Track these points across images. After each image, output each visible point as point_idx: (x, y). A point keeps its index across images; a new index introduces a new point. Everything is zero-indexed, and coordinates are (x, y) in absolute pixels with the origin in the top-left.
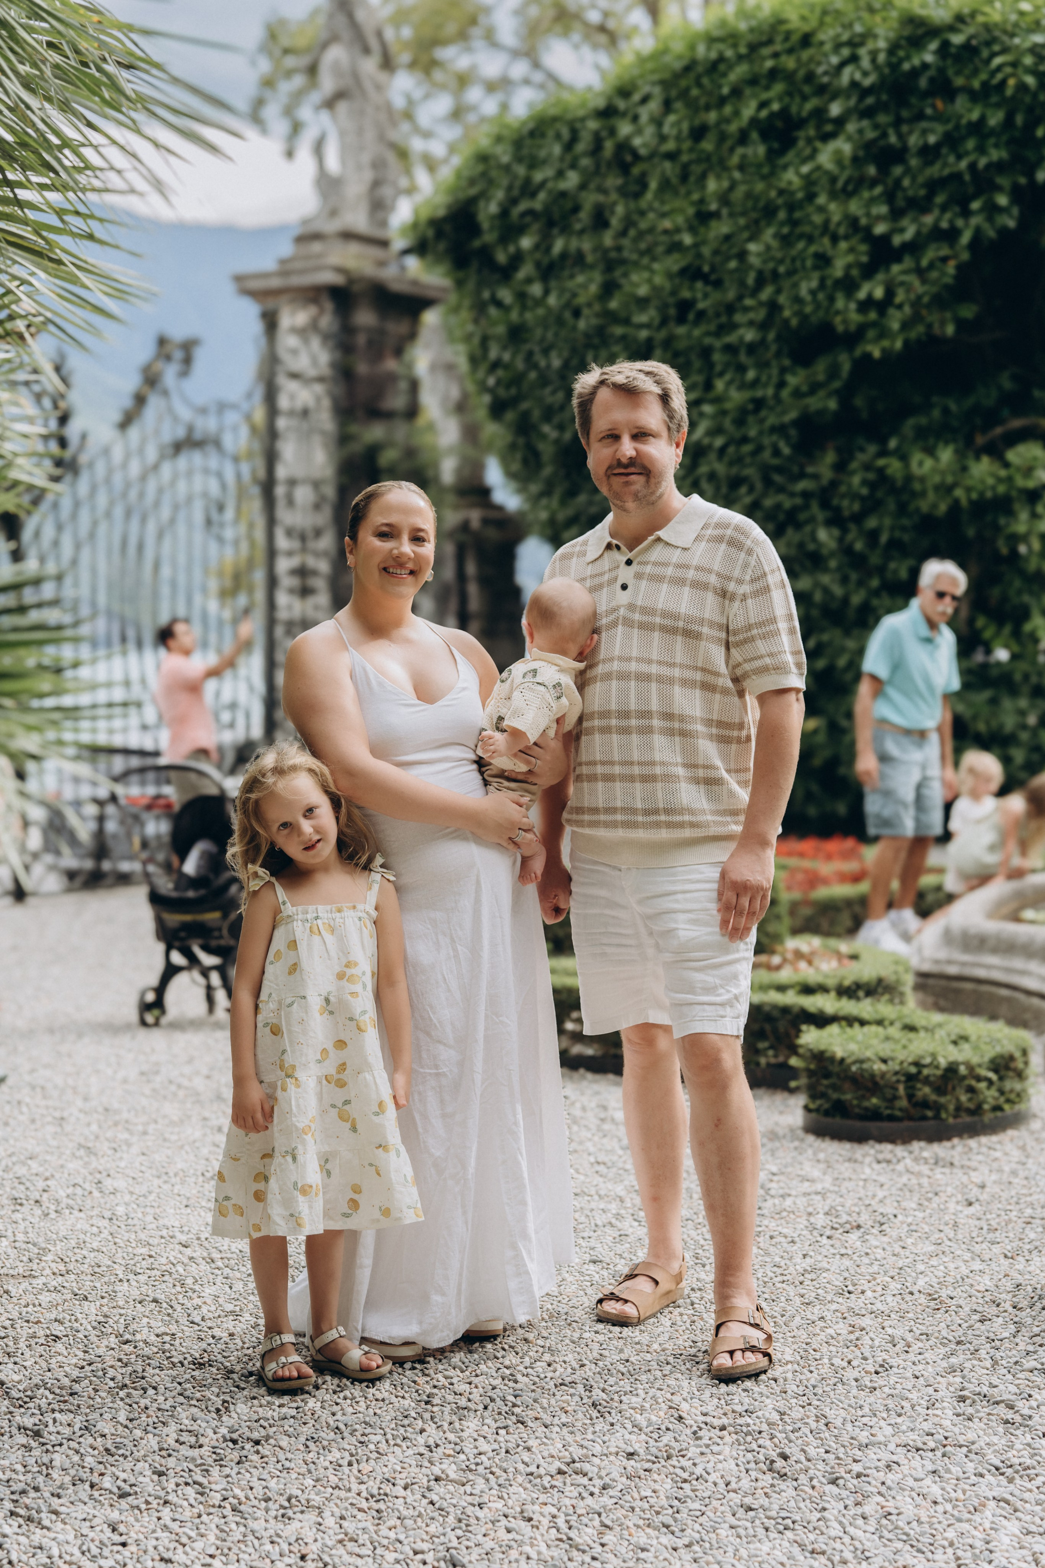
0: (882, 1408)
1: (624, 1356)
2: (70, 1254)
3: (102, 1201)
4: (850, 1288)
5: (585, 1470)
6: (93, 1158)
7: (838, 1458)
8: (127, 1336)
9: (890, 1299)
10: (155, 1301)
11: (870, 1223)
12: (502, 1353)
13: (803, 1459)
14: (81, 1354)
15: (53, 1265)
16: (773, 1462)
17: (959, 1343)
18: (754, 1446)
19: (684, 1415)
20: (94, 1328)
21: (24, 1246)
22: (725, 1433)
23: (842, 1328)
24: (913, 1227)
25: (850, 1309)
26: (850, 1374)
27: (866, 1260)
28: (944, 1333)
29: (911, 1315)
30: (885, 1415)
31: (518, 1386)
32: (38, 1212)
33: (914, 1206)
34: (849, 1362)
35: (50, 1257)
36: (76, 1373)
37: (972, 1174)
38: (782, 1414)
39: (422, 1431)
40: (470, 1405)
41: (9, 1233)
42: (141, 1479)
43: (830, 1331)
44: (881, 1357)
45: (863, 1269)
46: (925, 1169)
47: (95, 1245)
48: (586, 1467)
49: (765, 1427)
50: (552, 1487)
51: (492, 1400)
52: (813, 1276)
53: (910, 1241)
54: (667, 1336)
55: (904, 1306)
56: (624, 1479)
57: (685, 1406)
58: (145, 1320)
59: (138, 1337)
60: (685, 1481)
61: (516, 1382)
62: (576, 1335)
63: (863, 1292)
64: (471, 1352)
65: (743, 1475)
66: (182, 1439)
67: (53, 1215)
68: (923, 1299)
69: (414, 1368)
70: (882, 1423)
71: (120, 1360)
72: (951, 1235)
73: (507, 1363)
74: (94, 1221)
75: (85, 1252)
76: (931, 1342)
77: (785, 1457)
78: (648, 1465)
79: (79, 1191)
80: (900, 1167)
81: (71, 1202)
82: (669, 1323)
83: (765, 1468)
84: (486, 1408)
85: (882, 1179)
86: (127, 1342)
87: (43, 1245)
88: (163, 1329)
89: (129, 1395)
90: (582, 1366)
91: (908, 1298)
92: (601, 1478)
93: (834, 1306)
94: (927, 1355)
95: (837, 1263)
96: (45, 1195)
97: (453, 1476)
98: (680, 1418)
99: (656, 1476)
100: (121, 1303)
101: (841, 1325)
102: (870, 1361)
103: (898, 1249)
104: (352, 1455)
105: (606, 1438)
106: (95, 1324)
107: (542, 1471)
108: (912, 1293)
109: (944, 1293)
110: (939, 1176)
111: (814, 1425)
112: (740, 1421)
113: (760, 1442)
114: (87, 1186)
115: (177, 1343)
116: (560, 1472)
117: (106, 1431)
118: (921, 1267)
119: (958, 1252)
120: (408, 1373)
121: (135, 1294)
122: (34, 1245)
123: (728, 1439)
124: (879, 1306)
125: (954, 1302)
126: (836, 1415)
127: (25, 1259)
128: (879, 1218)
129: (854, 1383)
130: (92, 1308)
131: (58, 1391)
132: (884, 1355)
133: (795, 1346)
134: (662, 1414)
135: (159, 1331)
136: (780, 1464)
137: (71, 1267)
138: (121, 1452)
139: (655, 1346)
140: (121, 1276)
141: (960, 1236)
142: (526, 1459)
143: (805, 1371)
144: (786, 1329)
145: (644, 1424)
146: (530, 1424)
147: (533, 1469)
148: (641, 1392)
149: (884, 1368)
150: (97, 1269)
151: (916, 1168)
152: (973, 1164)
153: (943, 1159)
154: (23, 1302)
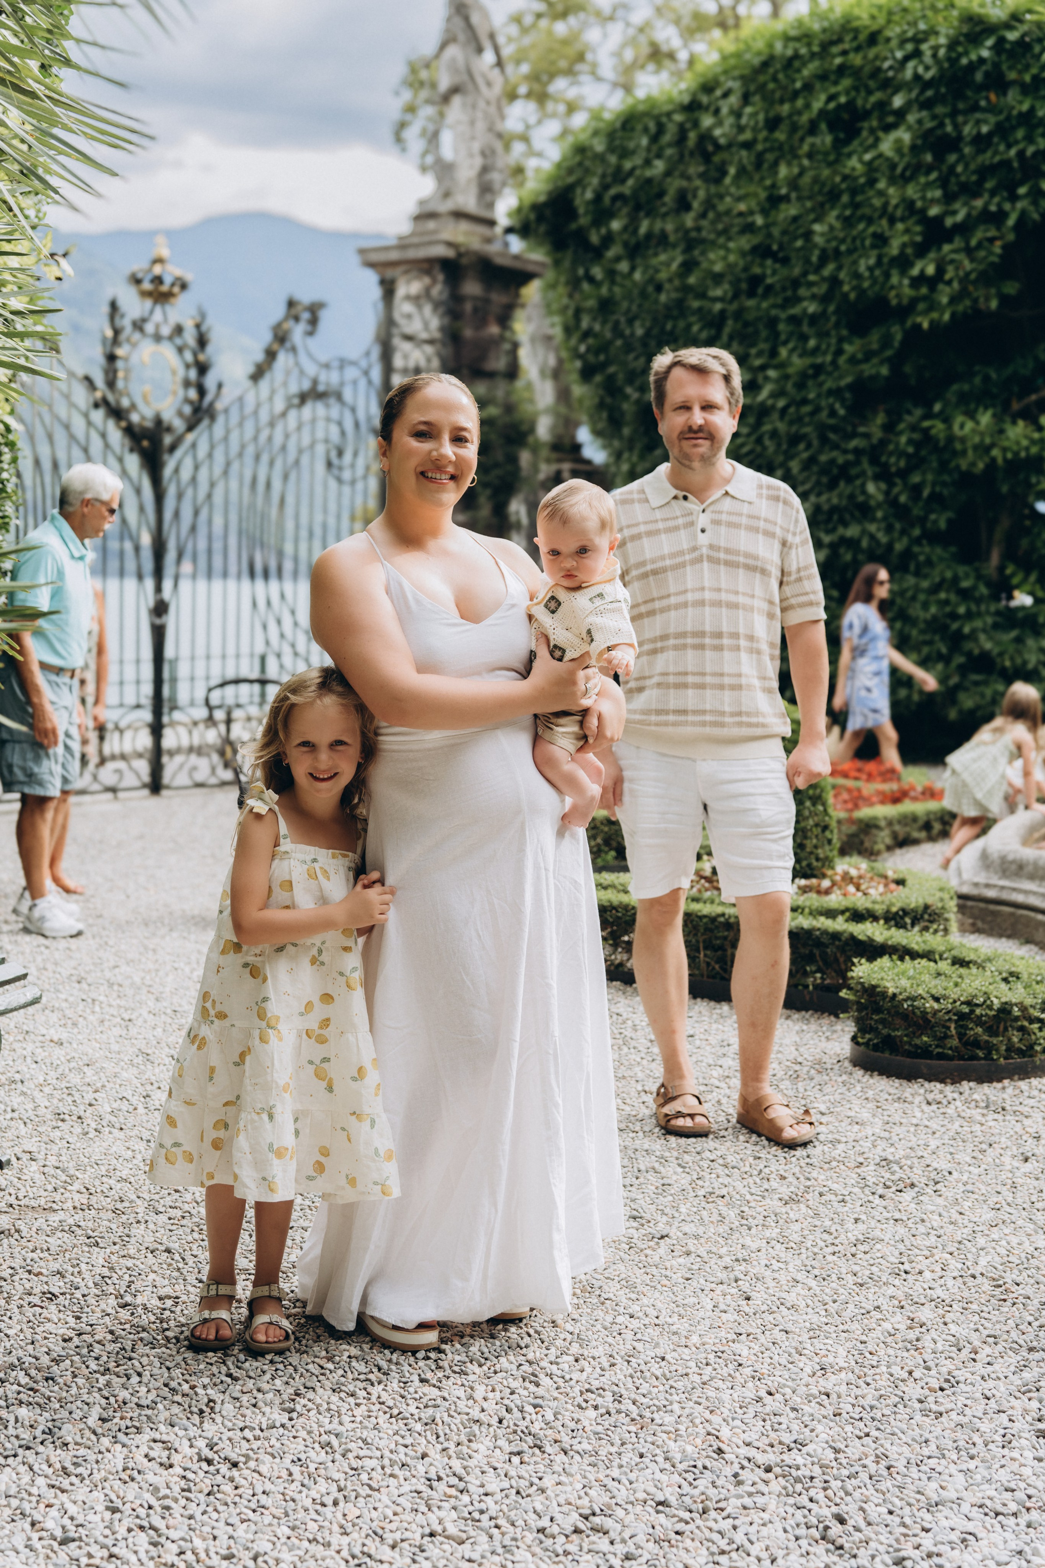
0: (950, 1445)
1: (659, 1352)
2: (97, 1183)
3: (145, 1118)
4: (907, 1267)
5: (606, 1527)
6: (149, 1066)
7: (904, 1525)
8: (128, 1298)
9: (950, 1283)
10: (168, 1251)
11: (924, 1180)
12: (527, 1340)
13: (862, 1524)
14: (72, 1321)
15: (77, 1196)
16: (827, 1528)
17: (1031, 1350)
18: (804, 1500)
19: (724, 1447)
20: (96, 1284)
21: (52, 1171)
22: (771, 1475)
23: (899, 1321)
24: (969, 1187)
25: (908, 1296)
26: (913, 1391)
27: (922, 1229)
28: (1014, 1335)
29: (974, 1307)
30: (954, 1457)
31: (540, 1391)
32: (78, 1130)
33: (968, 1159)
34: (910, 1373)
35: (77, 1186)
36: (58, 1350)
37: (1027, 1122)
38: (837, 1451)
39: (424, 1456)
40: (483, 1417)
41: (41, 1156)
42: (91, 1517)
43: (887, 1326)
44: (947, 1366)
45: (918, 1241)
46: (976, 1114)
47: (125, 1173)
48: (608, 1523)
49: (817, 1471)
50: (566, 1553)
51: (509, 1410)
52: (865, 1248)
53: (967, 1204)
54: (708, 1322)
55: (966, 1294)
56: (651, 1545)
57: (725, 1433)
58: (152, 1276)
59: (139, 1300)
60: (723, 1552)
61: (537, 1385)
62: (609, 1319)
63: (920, 1273)
64: (493, 1337)
65: (792, 1545)
66: (152, 1454)
67: (92, 1134)
68: (987, 1286)
69: (427, 1358)
70: (953, 1469)
71: (112, 1332)
72: (1010, 1199)
73: (531, 1356)
74: (130, 1144)
75: (112, 1182)
76: (999, 1348)
77: (842, 1521)
78: (680, 1527)
79: (125, 1106)
80: (951, 1111)
81: (113, 1119)
82: (710, 1306)
83: (817, 1536)
84: (500, 1422)
85: (933, 1124)
86: (124, 1306)
87: (72, 1172)
88: (168, 1291)
89: (108, 1384)
90: (613, 1365)
91: (970, 1282)
92: (624, 1541)
93: (891, 1291)
94: (996, 1367)
95: (889, 1231)
96: (90, 1110)
97: (452, 1530)
98: (720, 1451)
99: (688, 1543)
100: (132, 1252)
101: (898, 1317)
102: (933, 1372)
103: (955, 1216)
104: (340, 1490)
105: (633, 1476)
106: (98, 1278)
107: (555, 1530)
108: (974, 1277)
109: (1009, 1278)
110: (992, 1123)
111: (873, 1468)
112: (788, 1458)
113: (812, 1492)
114: (134, 1101)
115: (178, 1309)
116: (577, 1531)
117: (69, 1439)
118: (981, 1241)
119: (1020, 1222)
120: (421, 1363)
121: (149, 1240)
122: (63, 1171)
123: (776, 1486)
124: (939, 1292)
125: (1020, 1290)
126: (899, 1454)
127: (50, 1188)
128: (933, 1175)
129: (918, 1406)
130: (98, 1257)
131: (33, 1372)
132: (948, 1365)
133: (849, 1345)
134: (698, 1441)
135: (162, 1292)
136: (836, 1529)
137: (94, 1200)
138: (80, 1470)
139: (695, 1339)
140: (140, 1217)
141: (1019, 1201)
142: (539, 1507)
143: (861, 1382)
144: (839, 1320)
145: (678, 1457)
146: (548, 1449)
147: (545, 1522)
148: (676, 1407)
149: (950, 1383)
150: (119, 1205)
151: (968, 1113)
152: (1025, 1110)
153: (995, 1103)
154: (31, 1246)
